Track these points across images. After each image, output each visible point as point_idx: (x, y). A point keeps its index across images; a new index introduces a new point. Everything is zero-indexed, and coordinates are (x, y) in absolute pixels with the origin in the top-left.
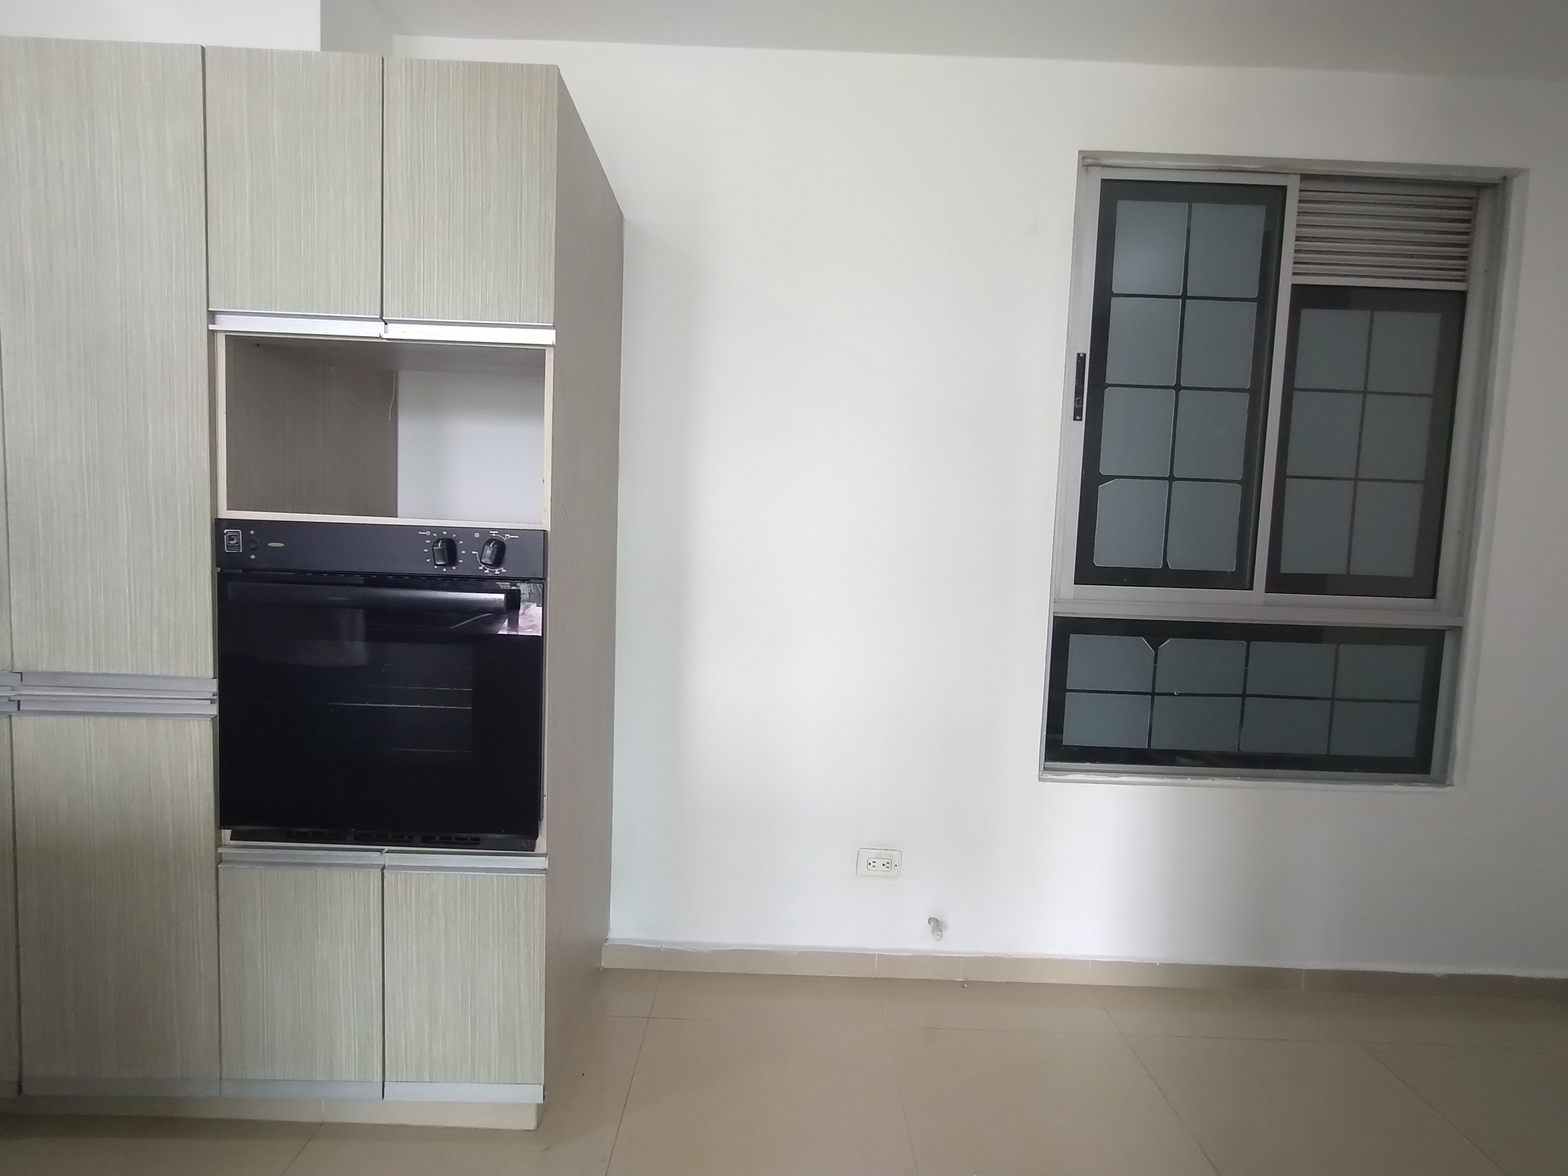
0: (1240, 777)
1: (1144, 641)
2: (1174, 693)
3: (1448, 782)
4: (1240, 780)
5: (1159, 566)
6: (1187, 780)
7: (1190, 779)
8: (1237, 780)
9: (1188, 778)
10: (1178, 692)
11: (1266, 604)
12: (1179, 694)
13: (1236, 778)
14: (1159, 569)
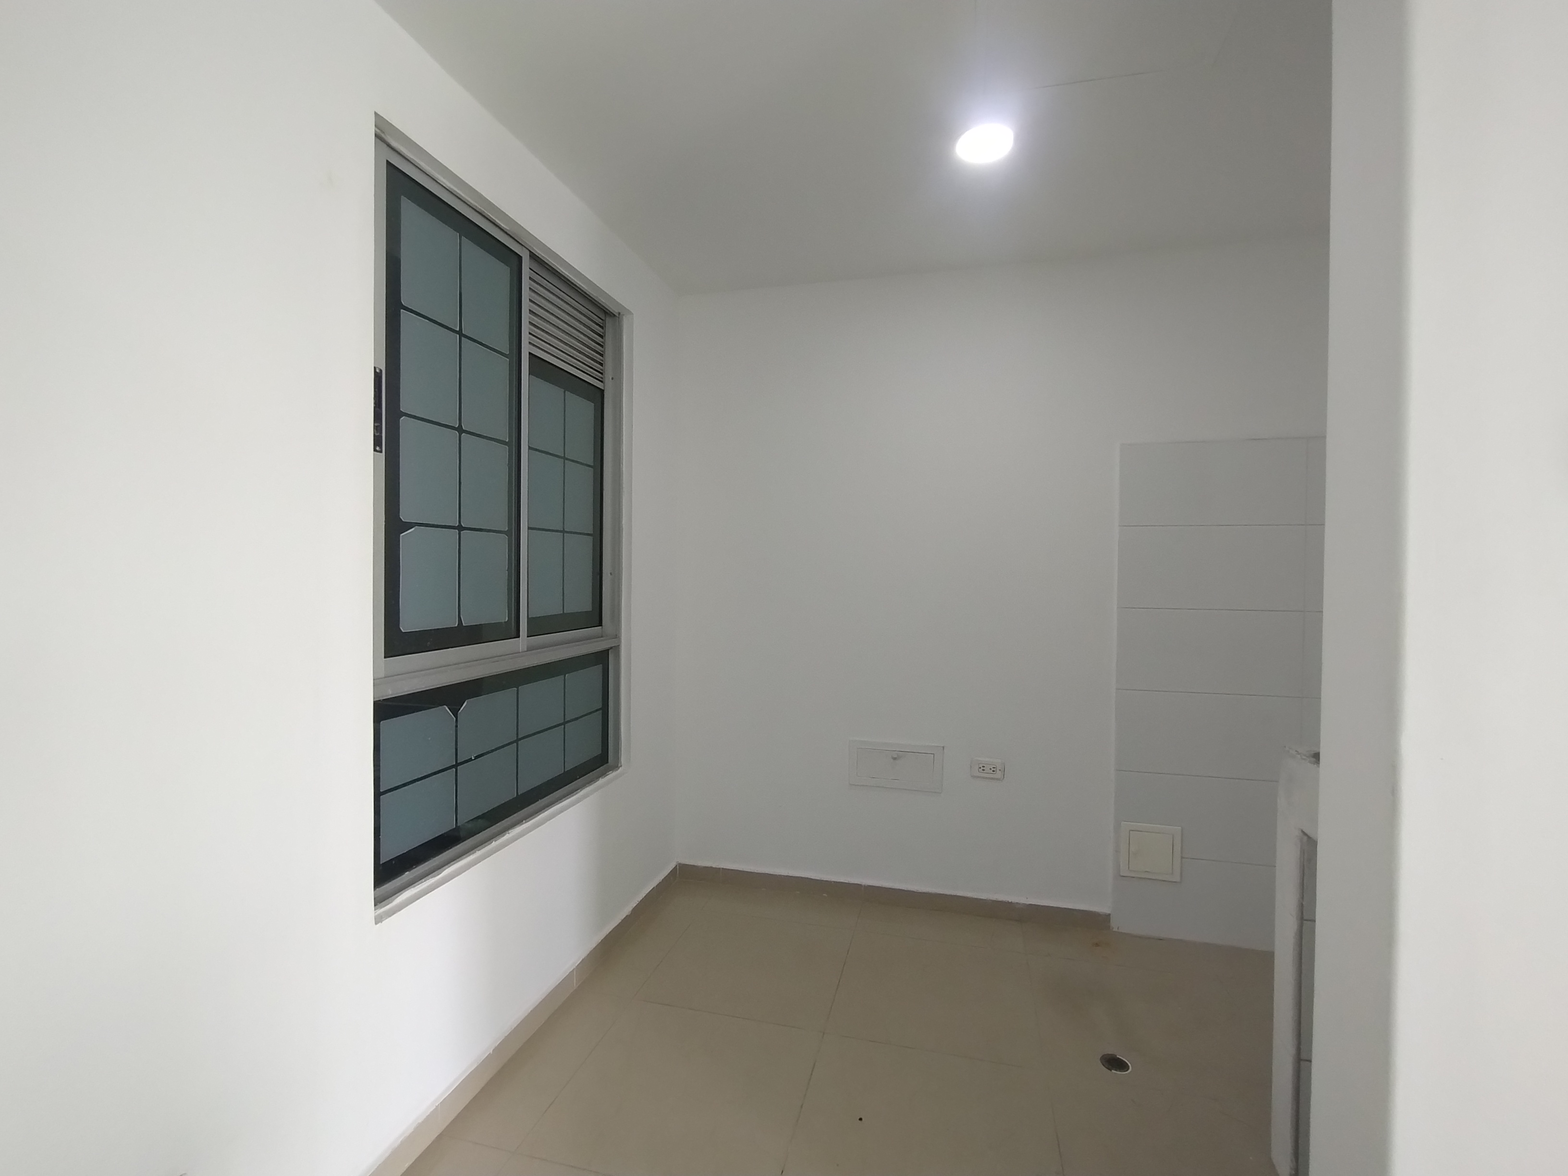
0: (525, 820)
1: (447, 710)
2: (471, 758)
3: (619, 765)
4: (525, 823)
5: (455, 624)
6: (493, 843)
7: (494, 842)
8: (523, 824)
9: (492, 842)
10: (475, 756)
11: (530, 649)
12: (476, 756)
13: (522, 823)
14: (455, 627)
